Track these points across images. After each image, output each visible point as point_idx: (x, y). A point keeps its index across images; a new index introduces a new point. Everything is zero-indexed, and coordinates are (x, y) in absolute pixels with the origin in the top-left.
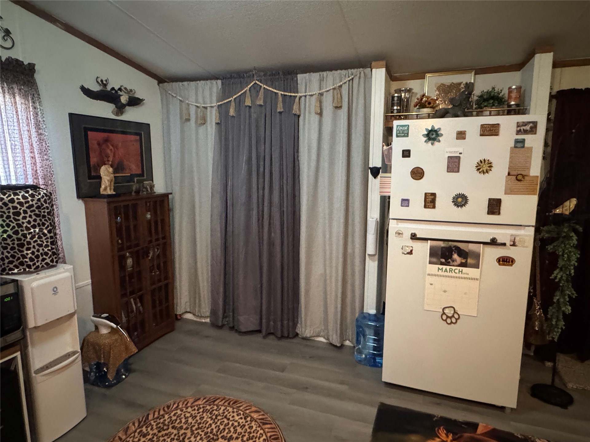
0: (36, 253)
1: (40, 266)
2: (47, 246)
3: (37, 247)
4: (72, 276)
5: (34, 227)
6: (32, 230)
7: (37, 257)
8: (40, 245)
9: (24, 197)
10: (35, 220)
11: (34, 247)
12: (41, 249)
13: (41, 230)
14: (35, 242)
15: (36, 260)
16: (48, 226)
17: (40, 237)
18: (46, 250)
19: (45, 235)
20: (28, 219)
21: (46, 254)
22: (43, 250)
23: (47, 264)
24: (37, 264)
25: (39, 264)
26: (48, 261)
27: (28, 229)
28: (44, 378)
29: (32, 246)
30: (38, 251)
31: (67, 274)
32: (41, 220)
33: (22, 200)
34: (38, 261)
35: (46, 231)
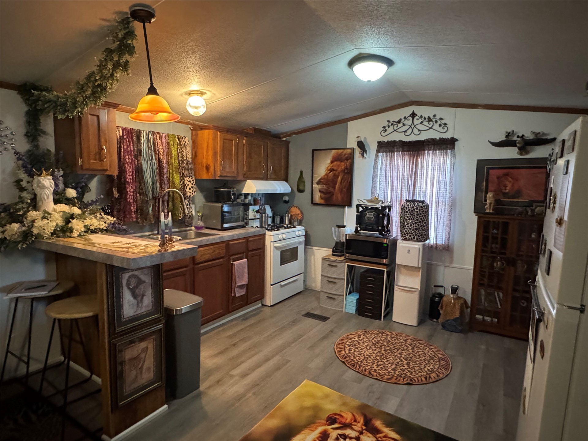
0: (407, 232)
1: (408, 238)
2: (413, 230)
3: (408, 229)
4: (419, 249)
5: (409, 219)
6: (408, 221)
7: (408, 234)
8: (410, 229)
9: (408, 205)
10: (410, 217)
11: (407, 229)
12: (410, 230)
13: (412, 222)
14: (408, 226)
15: (406, 235)
16: (415, 221)
17: (411, 225)
18: (412, 231)
19: (413, 224)
20: (408, 215)
21: (412, 234)
22: (411, 231)
23: (411, 238)
24: (406, 237)
25: (408, 237)
26: (412, 237)
27: (406, 220)
28: (398, 289)
29: (406, 228)
30: (408, 231)
31: (417, 246)
32: (412, 217)
33: (407, 207)
34: (407, 236)
35: (414, 223)
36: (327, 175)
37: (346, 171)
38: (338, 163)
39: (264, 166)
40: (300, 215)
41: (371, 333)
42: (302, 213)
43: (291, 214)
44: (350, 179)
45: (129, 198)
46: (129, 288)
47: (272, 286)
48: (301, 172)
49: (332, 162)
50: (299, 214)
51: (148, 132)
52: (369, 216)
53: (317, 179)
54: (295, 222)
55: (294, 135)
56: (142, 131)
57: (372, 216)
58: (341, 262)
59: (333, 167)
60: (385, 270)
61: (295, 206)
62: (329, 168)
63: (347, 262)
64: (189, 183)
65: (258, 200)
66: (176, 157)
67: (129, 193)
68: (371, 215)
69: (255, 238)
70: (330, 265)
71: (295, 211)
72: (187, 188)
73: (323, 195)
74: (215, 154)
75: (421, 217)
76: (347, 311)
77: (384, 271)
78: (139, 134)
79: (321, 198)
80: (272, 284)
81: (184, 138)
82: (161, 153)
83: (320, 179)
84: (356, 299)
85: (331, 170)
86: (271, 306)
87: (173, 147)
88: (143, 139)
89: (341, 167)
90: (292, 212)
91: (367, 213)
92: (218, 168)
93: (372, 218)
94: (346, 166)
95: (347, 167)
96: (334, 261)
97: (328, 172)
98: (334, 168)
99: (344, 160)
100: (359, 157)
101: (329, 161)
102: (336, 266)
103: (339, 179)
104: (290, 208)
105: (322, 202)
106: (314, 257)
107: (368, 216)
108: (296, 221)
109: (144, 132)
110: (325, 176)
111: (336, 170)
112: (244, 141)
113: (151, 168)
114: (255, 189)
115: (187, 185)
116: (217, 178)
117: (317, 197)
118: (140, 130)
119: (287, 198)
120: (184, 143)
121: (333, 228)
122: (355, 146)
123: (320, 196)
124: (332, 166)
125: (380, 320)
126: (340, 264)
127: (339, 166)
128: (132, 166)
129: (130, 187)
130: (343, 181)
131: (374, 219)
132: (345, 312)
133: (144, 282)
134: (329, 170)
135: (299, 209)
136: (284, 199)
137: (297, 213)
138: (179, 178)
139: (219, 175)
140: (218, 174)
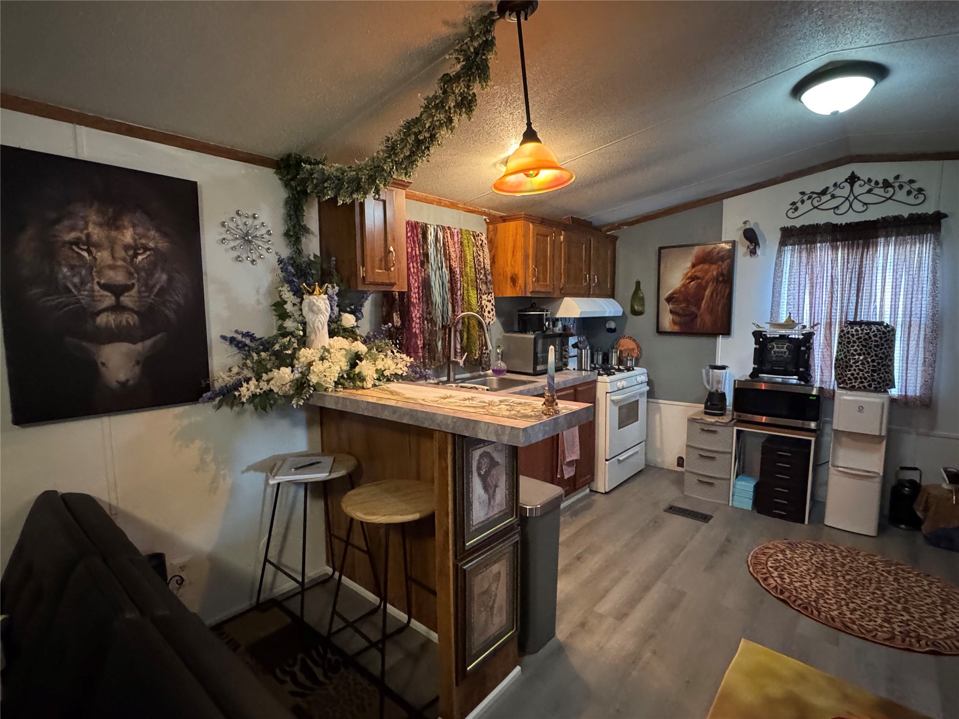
0: (856, 375)
1: (857, 387)
2: (868, 372)
3: (857, 371)
4: (883, 404)
5: (860, 355)
6: (857, 357)
7: (856, 379)
8: (862, 371)
9: (857, 331)
10: (861, 350)
11: (855, 370)
12: (861, 373)
13: (865, 358)
14: (856, 366)
15: (854, 381)
16: (872, 356)
17: (863, 364)
18: (866, 375)
19: (868, 362)
20: (855, 347)
21: (865, 378)
22: (863, 374)
23: (864, 387)
24: (854, 384)
25: (856, 384)
26: (866, 384)
27: (853, 355)
28: (836, 472)
29: (852, 369)
30: (858, 374)
31: (877, 400)
32: (866, 350)
33: (854, 333)
34: (855, 382)
35: (869, 360)
36: (685, 286)
37: (720, 279)
38: (706, 266)
39: (586, 275)
40: (636, 351)
41: (799, 546)
42: (638, 347)
43: (622, 349)
44: (727, 291)
45: (415, 327)
46: (479, 475)
47: (607, 462)
48: (638, 284)
49: (694, 266)
50: (634, 349)
51: (436, 227)
52: (778, 350)
53: (666, 293)
54: (629, 362)
55: (625, 227)
56: (429, 226)
57: (784, 350)
58: (726, 425)
59: (695, 274)
60: (813, 439)
61: (627, 336)
62: (689, 275)
63: (735, 425)
64: (488, 303)
65: (570, 329)
66: (472, 263)
67: (414, 319)
68: (783, 348)
69: (585, 387)
70: (703, 430)
71: (626, 344)
72: (485, 312)
73: (677, 319)
74: (526, 257)
75: (883, 350)
76: (736, 504)
77: (811, 441)
78: (425, 229)
79: (674, 322)
80: (608, 458)
81: (480, 234)
82: (453, 258)
83: (672, 294)
84: (753, 486)
85: (692, 278)
86: (606, 493)
87: (467, 248)
88: (431, 238)
89: (710, 273)
90: (623, 346)
91: (775, 346)
92: (531, 280)
93: (785, 352)
94: (720, 270)
95: (722, 271)
96: (712, 424)
97: (687, 281)
98: (699, 274)
99: (717, 261)
100: (745, 255)
101: (689, 265)
102: (714, 432)
103: (708, 292)
104: (617, 340)
105: (676, 329)
106: (661, 416)
107: (776, 349)
108: (630, 360)
109: (432, 227)
110: (681, 288)
111: (703, 278)
112: (562, 238)
113: (440, 281)
114: (580, 311)
115: (485, 307)
116: (529, 295)
117: (667, 321)
118: (426, 224)
119: (612, 325)
120: (480, 242)
121: (704, 371)
122: (738, 236)
123: (673, 319)
124: (695, 272)
125: (803, 522)
126: (722, 428)
127: (707, 272)
128: (418, 279)
129: (416, 311)
130: (714, 295)
131: (789, 354)
132: (732, 506)
133: (498, 463)
134: (689, 278)
135: (634, 341)
136: (607, 326)
137: (632, 347)
138: (476, 296)
139: (530, 291)
140: (530, 288)
